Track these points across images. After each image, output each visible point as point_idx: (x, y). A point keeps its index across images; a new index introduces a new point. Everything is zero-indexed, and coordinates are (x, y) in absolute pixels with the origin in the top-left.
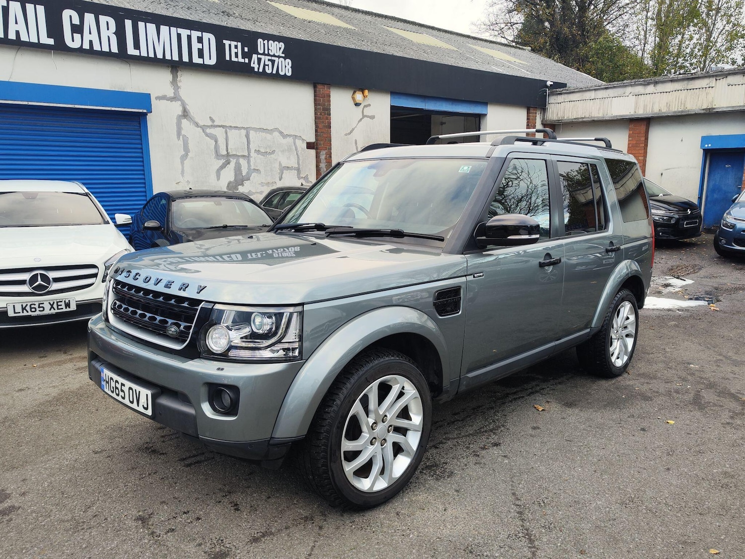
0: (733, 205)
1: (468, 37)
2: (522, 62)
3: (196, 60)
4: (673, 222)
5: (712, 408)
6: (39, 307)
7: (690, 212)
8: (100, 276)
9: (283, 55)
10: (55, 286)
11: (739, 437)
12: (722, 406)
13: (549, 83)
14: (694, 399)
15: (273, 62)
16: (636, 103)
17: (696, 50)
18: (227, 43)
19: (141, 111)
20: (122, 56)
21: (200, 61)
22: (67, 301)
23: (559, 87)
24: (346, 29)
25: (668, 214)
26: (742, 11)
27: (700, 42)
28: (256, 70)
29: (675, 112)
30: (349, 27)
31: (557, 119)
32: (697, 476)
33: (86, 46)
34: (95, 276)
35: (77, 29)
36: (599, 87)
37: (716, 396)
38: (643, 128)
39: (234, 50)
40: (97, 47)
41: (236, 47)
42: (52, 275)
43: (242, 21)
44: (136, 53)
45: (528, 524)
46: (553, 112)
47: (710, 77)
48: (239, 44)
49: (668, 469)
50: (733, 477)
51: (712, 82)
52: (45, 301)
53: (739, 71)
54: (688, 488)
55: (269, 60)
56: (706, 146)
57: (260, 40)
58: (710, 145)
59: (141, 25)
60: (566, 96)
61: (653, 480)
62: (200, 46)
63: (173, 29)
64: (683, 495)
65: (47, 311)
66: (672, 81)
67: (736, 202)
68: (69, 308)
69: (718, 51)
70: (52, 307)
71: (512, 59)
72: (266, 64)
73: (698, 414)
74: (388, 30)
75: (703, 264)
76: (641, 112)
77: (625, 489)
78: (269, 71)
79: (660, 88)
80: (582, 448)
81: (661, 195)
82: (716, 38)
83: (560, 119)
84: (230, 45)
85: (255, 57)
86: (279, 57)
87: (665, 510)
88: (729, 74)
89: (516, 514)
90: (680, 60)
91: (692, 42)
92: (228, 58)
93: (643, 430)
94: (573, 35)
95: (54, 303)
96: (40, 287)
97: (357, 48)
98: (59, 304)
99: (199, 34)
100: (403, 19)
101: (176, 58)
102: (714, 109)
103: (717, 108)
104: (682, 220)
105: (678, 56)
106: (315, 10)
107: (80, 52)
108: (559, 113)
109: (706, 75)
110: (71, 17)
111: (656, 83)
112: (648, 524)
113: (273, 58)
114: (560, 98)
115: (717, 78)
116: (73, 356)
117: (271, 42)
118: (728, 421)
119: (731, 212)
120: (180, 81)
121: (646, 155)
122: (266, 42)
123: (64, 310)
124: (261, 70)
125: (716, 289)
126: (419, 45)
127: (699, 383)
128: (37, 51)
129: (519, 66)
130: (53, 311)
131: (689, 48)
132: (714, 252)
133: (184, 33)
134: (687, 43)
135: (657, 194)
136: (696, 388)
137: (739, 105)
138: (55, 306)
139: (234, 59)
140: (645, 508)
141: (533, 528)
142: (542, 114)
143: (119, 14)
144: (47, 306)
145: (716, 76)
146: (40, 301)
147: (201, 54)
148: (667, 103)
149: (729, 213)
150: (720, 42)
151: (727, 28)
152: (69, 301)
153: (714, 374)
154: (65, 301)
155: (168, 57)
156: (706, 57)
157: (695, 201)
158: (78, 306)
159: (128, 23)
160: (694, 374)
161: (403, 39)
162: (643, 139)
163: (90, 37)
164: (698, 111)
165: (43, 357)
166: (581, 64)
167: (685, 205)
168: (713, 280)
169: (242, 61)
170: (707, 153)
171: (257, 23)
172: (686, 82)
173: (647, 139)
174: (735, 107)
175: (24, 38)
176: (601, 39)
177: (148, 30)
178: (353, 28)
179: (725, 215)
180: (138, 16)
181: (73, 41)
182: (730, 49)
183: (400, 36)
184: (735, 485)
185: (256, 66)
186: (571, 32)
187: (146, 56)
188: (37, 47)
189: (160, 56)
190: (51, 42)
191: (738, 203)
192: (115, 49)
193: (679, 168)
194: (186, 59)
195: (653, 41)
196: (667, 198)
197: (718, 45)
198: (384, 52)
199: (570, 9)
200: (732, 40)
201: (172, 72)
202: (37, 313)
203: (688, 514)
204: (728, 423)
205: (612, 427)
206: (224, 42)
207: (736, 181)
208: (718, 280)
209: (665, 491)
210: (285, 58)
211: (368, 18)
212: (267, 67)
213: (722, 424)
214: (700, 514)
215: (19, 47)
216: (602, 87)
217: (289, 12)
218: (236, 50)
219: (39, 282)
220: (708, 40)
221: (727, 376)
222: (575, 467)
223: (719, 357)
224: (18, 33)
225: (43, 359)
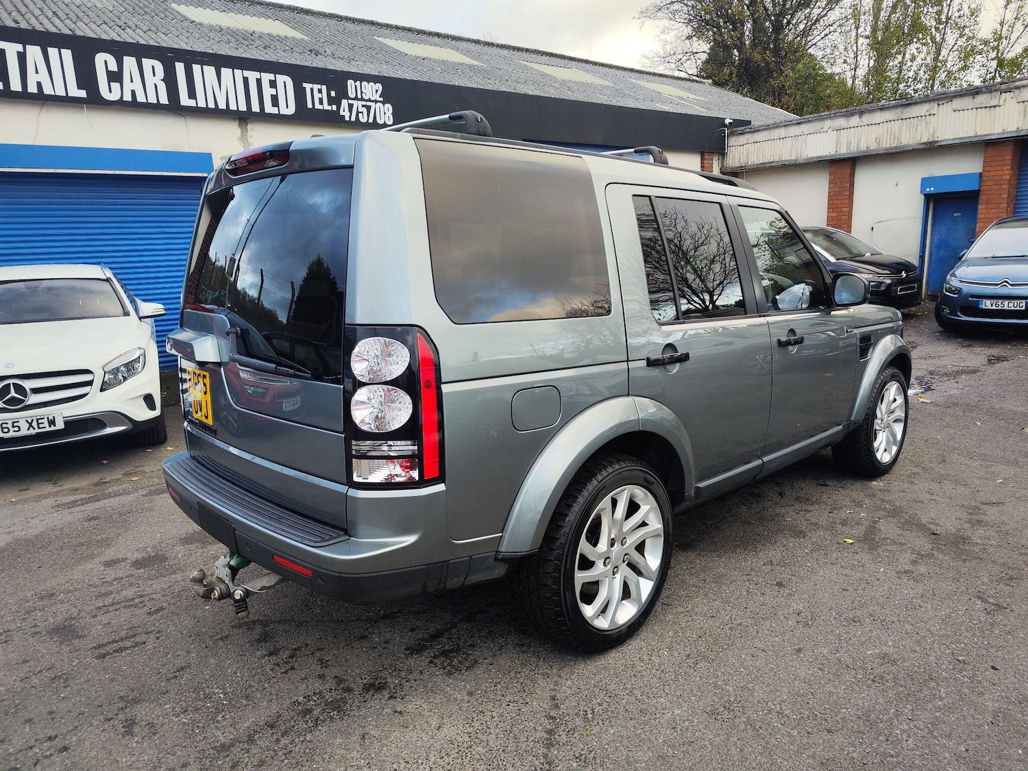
0: (959, 263)
1: (632, 70)
2: (697, 98)
3: (269, 109)
4: (883, 288)
5: (889, 548)
6: (13, 427)
7: (905, 275)
8: (97, 384)
9: (382, 99)
10: (34, 399)
11: (917, 594)
12: (904, 544)
13: (727, 121)
14: (866, 534)
15: (369, 108)
16: (838, 140)
17: (921, 73)
18: (307, 86)
19: (200, 175)
20: (174, 108)
21: (274, 111)
22: (51, 418)
23: (741, 126)
24: (470, 67)
25: (876, 279)
26: (978, 19)
27: (925, 62)
28: (347, 119)
29: (887, 149)
30: (476, 63)
31: (739, 165)
32: (840, 661)
33: (127, 97)
34: (90, 383)
35: (115, 77)
36: (790, 123)
37: (898, 529)
38: (847, 171)
39: (317, 95)
40: (141, 98)
41: (320, 91)
42: (28, 385)
43: (333, 60)
44: (192, 103)
45: (556, 752)
46: (734, 158)
47: (930, 101)
48: (324, 88)
49: (799, 650)
50: (894, 662)
51: (933, 107)
52: (20, 418)
53: (967, 92)
54: (820, 683)
55: (363, 106)
56: (928, 190)
57: (350, 82)
58: (932, 189)
59: (196, 68)
60: (749, 135)
61: (772, 669)
62: (273, 91)
63: (238, 72)
64: (810, 696)
65: (25, 431)
66: (882, 109)
67: (963, 259)
68: (55, 426)
69: (949, 73)
70: (31, 425)
71: (685, 94)
72: (359, 111)
73: (865, 557)
74: (526, 66)
75: (920, 340)
76: (843, 151)
77: (724, 686)
78: (363, 119)
79: (867, 119)
80: (682, 615)
81: (868, 254)
82: (946, 56)
83: (743, 165)
84: (312, 89)
85: (344, 103)
86: (376, 102)
87: (775, 724)
88: (955, 97)
89: (544, 734)
90: (901, 86)
91: (915, 63)
92: (310, 106)
93: (780, 584)
94: (767, 63)
95: (33, 420)
96: (13, 401)
97: (479, 87)
98: (40, 421)
99: (271, 77)
100: (548, 53)
101: (243, 108)
102: (937, 142)
103: (940, 141)
104: (895, 285)
105: (898, 81)
106: (436, 45)
107: (120, 105)
108: (741, 158)
109: (926, 99)
110: (106, 62)
111: (861, 113)
112: (741, 750)
113: (368, 104)
114: (743, 139)
115: (939, 103)
116: (61, 488)
117: (364, 83)
118: (907, 568)
119: (956, 273)
120: (251, 137)
121: (852, 205)
122: (358, 83)
123: (48, 429)
124: (353, 119)
125: (931, 373)
126: (563, 82)
127: (878, 508)
128: (66, 106)
129: (692, 103)
130: (32, 432)
131: (912, 71)
132: (935, 326)
133: (252, 76)
134: (909, 64)
135: (863, 253)
136: (873, 517)
137: (969, 135)
138: (35, 424)
139: (318, 106)
140: (745, 720)
141: (561, 760)
142: (720, 160)
143: (167, 56)
144: (24, 426)
145: (938, 100)
146: (14, 419)
147: (275, 101)
148: (876, 138)
149: (954, 275)
150: (952, 60)
151: (959, 43)
152: (54, 417)
153: (903, 494)
154: (48, 418)
155: (233, 107)
156: (934, 80)
157: (915, 261)
158: (66, 423)
159: (180, 67)
160: (874, 496)
161: (544, 75)
162: (848, 185)
163: (131, 86)
164: (916, 146)
165: (26, 490)
166: (777, 98)
167: (897, 267)
168: (930, 361)
169: (329, 108)
170: (929, 198)
171: (353, 62)
172: (899, 110)
173: (852, 185)
174: (964, 138)
175: (48, 90)
176: (800, 66)
177: (205, 75)
178: (480, 64)
179: (948, 277)
180: (191, 58)
181: (111, 92)
182: (965, 68)
183: (540, 72)
184: (894, 678)
185: (346, 114)
186: (763, 59)
187: (205, 106)
188: (66, 101)
189: (222, 106)
190: (82, 94)
191: (965, 261)
192: (164, 100)
193: (893, 220)
194: (256, 108)
195: (866, 62)
196: (876, 258)
197: (949, 64)
198: (515, 91)
199: (764, 30)
200: (967, 57)
201: (240, 125)
202: (11, 434)
203: (810, 730)
204: (906, 572)
205: (735, 581)
206: (304, 86)
207: (968, 234)
208: (934, 361)
209: (785, 688)
210: (384, 103)
211: (504, 52)
212: (360, 115)
213: (897, 573)
214: (829, 731)
215: (43, 102)
216: (794, 122)
217: (399, 49)
218: (320, 96)
219: (13, 393)
220: (936, 59)
221: (921, 497)
222: (660, 649)
223: (915, 470)
224: (39, 85)
225: (22, 493)
